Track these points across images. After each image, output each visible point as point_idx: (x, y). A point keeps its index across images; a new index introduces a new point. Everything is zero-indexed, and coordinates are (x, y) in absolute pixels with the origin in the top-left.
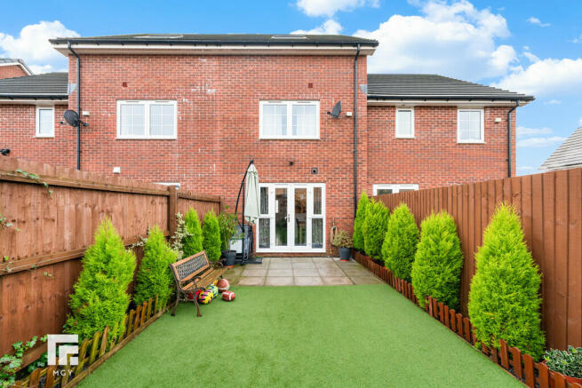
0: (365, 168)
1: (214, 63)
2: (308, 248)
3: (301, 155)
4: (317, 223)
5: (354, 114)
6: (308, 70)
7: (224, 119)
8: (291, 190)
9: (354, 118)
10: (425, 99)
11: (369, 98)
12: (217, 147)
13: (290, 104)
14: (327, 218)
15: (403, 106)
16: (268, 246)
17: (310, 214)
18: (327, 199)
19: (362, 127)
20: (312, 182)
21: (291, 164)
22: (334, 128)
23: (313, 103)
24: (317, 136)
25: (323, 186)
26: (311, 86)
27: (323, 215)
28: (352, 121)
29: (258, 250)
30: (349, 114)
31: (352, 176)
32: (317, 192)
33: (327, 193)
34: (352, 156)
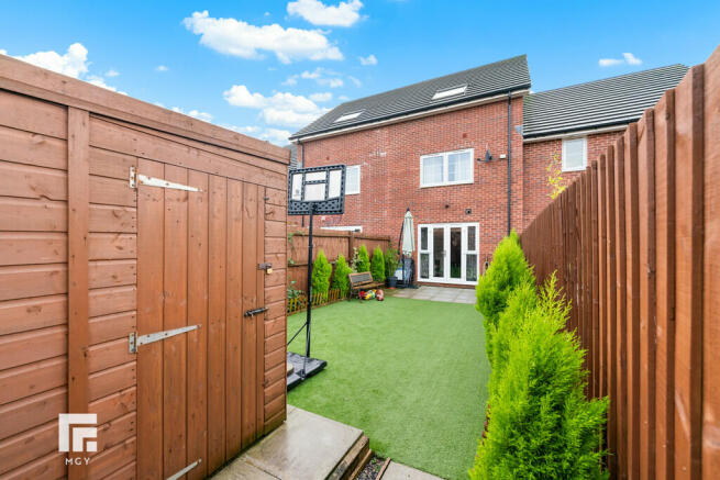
0: (521, 207)
1: (386, 131)
2: (463, 281)
3: (456, 199)
4: (472, 259)
5: (508, 156)
6: (462, 123)
7: (393, 175)
8: (447, 229)
9: (508, 159)
11: (525, 137)
12: (388, 197)
13: (446, 155)
14: (481, 255)
15: (571, 138)
16: (428, 277)
17: (465, 251)
18: (481, 237)
19: (518, 167)
20: (464, 221)
21: (447, 207)
22: (488, 171)
23: (467, 151)
24: (471, 180)
25: (477, 225)
26: (465, 136)
27: (477, 252)
28: (506, 162)
29: (419, 279)
30: (503, 156)
31: (506, 214)
32: (471, 230)
33: (481, 232)
34: (506, 195)
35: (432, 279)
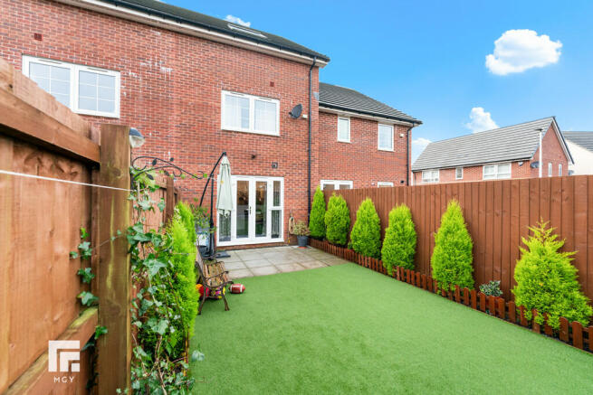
0: (316, 166)
1: (170, 39)
2: (267, 239)
3: (263, 150)
4: (276, 214)
5: (309, 116)
6: (271, 70)
7: (181, 103)
8: (252, 182)
9: (309, 120)
10: (359, 112)
11: (320, 105)
12: (173, 133)
13: (252, 98)
14: (285, 211)
15: (343, 116)
16: (228, 239)
17: (270, 206)
18: (286, 192)
19: (315, 129)
20: (271, 175)
21: (254, 157)
22: (292, 127)
23: (273, 101)
24: (277, 133)
25: (281, 180)
26: (272, 84)
27: (281, 207)
28: (307, 123)
29: (219, 244)
30: (305, 116)
31: (312, 173)
32: (277, 184)
33: (286, 187)
34: (306, 154)
35: (235, 241)
